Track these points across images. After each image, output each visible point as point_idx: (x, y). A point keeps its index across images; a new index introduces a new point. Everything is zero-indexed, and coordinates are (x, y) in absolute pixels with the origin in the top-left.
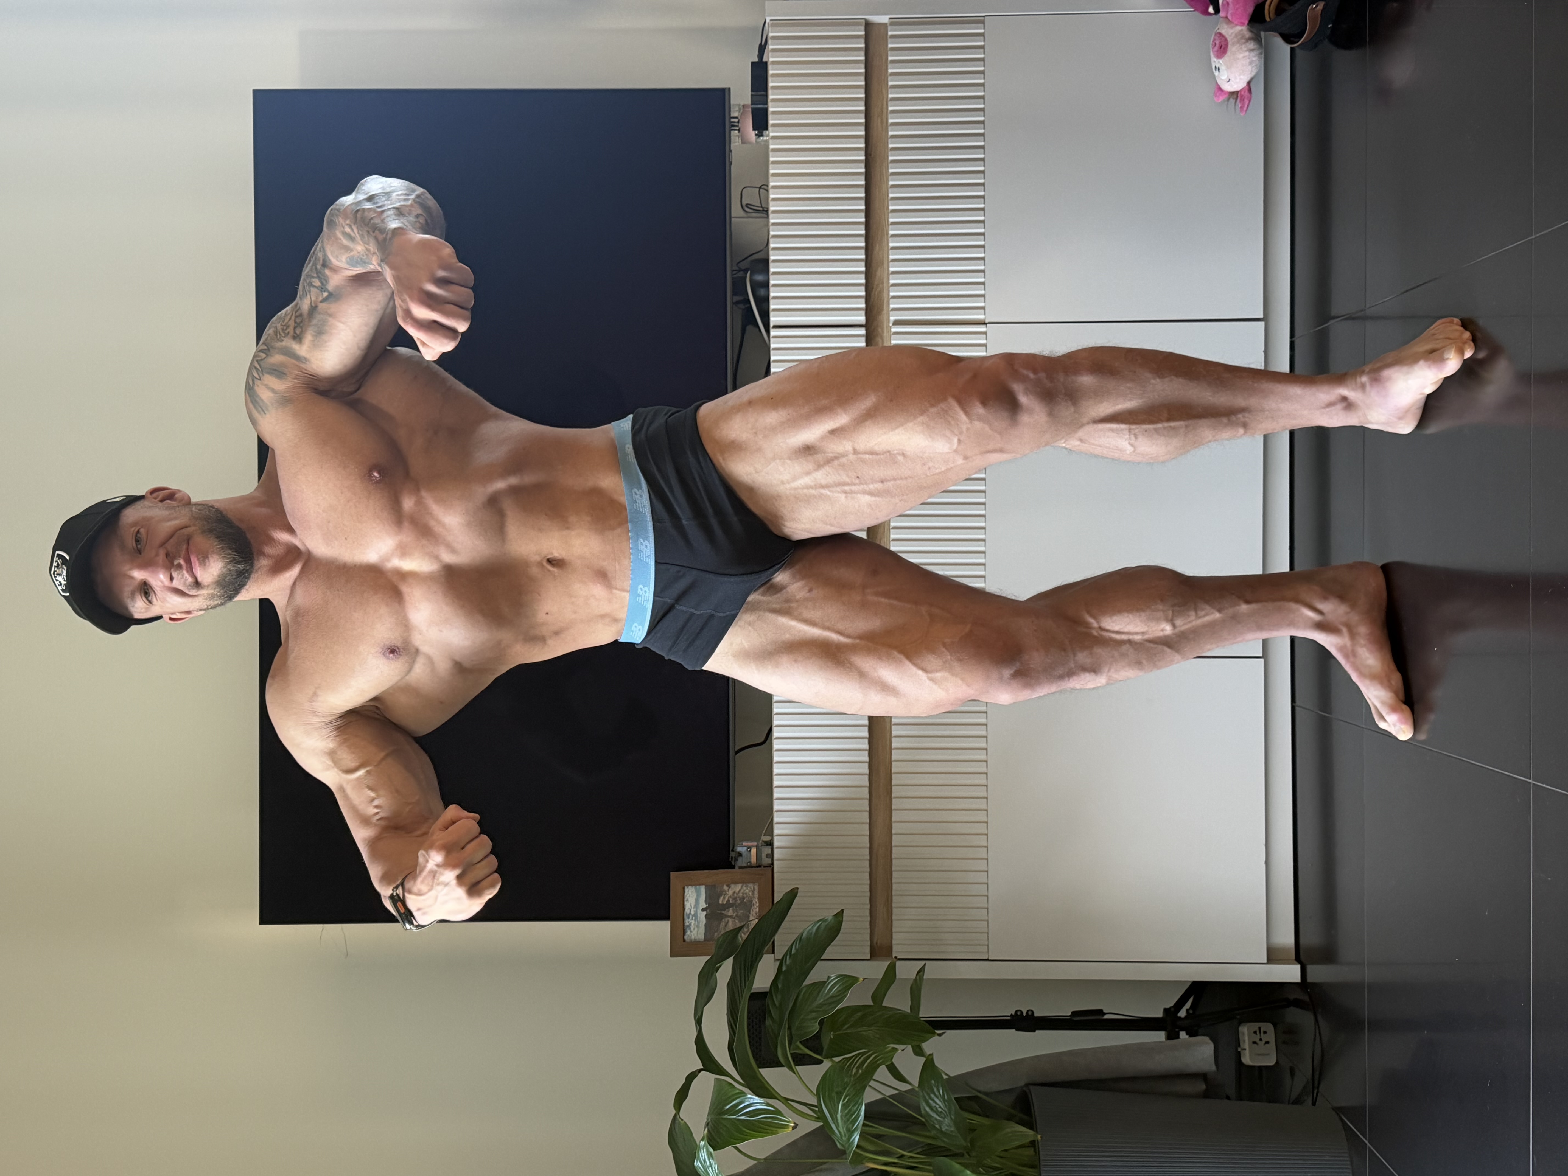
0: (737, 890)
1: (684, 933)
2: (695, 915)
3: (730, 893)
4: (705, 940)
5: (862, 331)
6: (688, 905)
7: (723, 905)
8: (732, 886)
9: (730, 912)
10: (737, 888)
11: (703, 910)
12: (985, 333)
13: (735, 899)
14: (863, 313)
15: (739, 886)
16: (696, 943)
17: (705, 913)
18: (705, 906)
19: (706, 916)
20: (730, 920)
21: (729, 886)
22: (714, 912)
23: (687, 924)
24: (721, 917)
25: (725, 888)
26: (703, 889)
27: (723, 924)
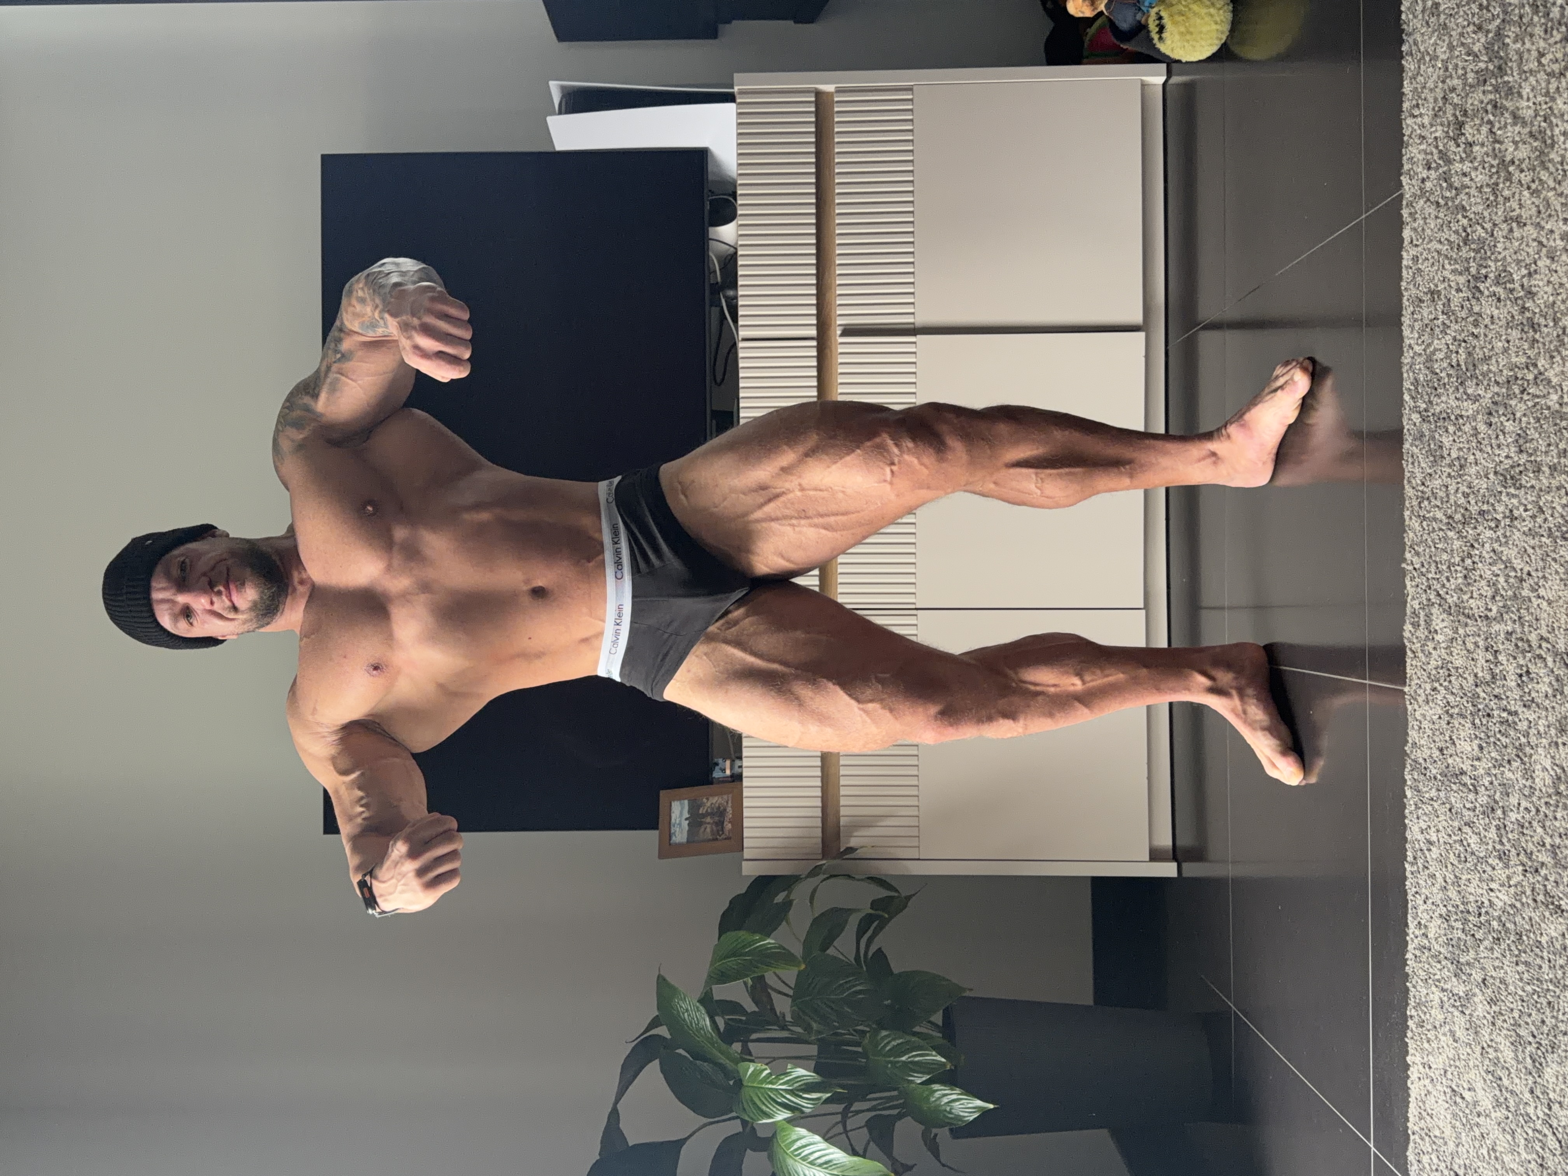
0: (714, 801)
1: (670, 840)
2: (680, 824)
3: (709, 804)
4: (688, 841)
5: (814, 343)
6: (673, 816)
7: (702, 814)
8: (711, 798)
9: (708, 820)
10: (715, 800)
11: (686, 819)
12: (915, 343)
13: (713, 809)
14: (815, 328)
15: (716, 798)
16: (680, 845)
17: (687, 822)
18: (688, 816)
19: (689, 824)
20: (709, 826)
21: (708, 799)
22: (695, 821)
23: (672, 831)
24: (701, 824)
25: (705, 800)
26: (686, 802)
27: (702, 829)
